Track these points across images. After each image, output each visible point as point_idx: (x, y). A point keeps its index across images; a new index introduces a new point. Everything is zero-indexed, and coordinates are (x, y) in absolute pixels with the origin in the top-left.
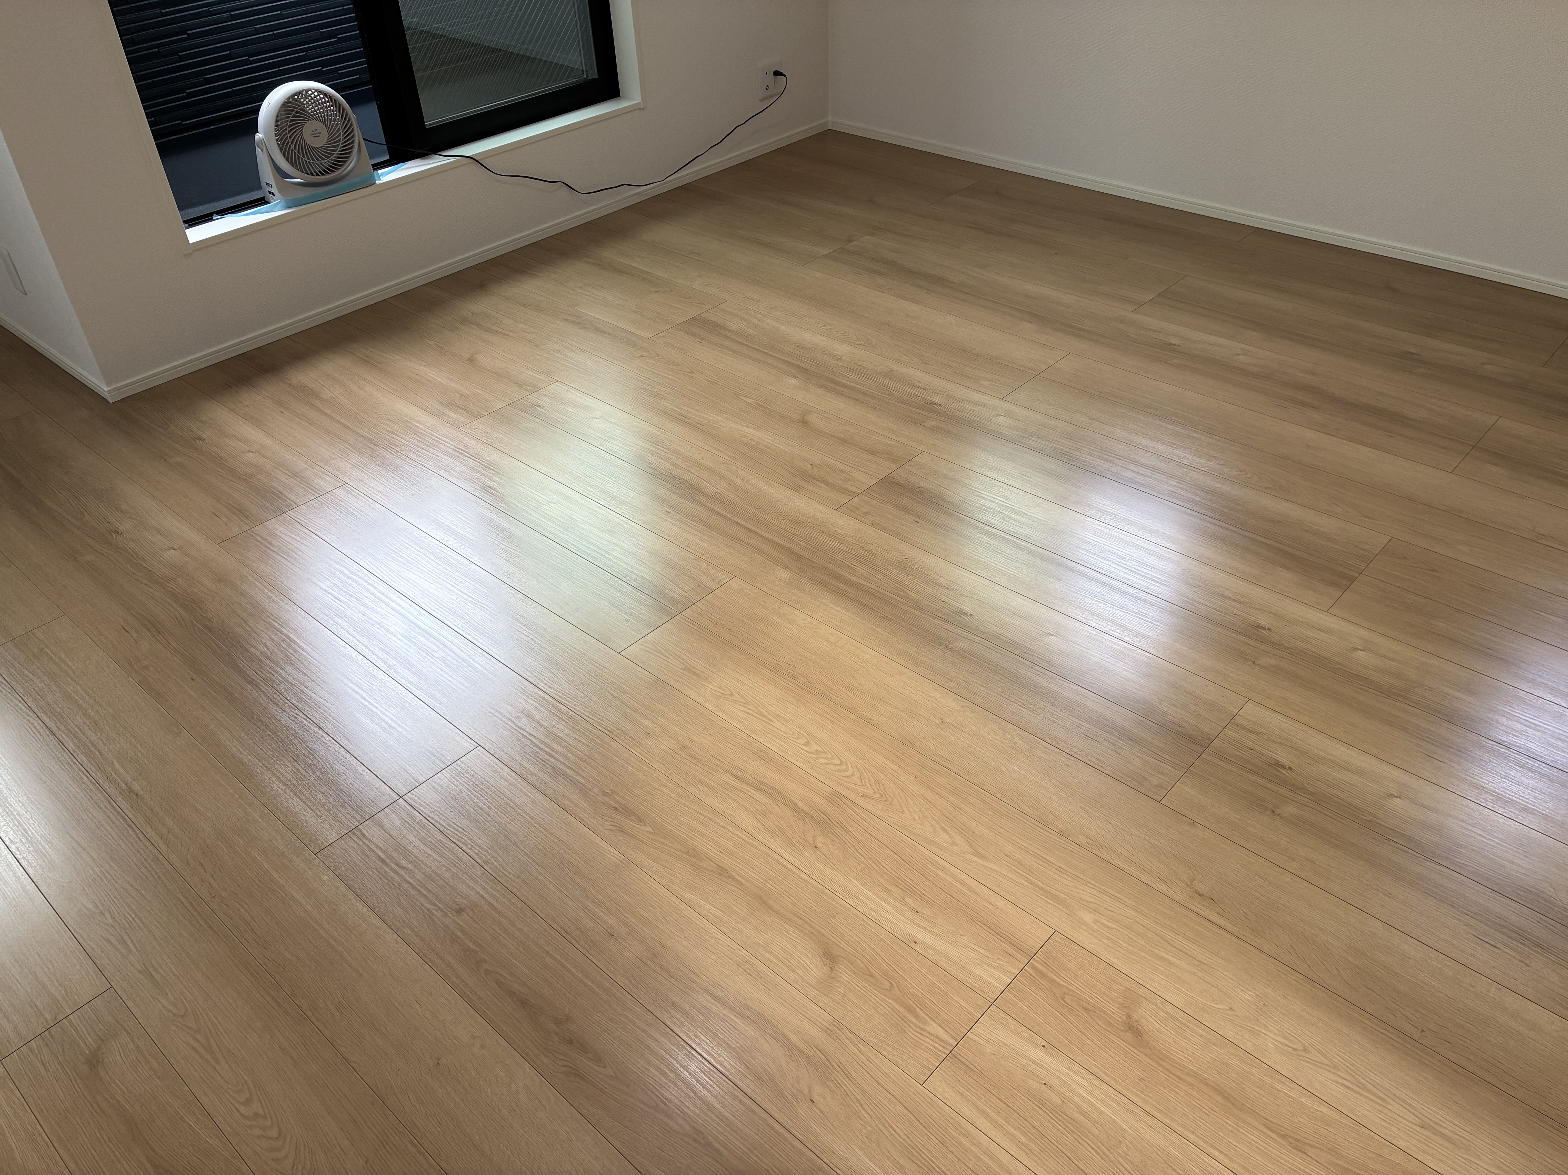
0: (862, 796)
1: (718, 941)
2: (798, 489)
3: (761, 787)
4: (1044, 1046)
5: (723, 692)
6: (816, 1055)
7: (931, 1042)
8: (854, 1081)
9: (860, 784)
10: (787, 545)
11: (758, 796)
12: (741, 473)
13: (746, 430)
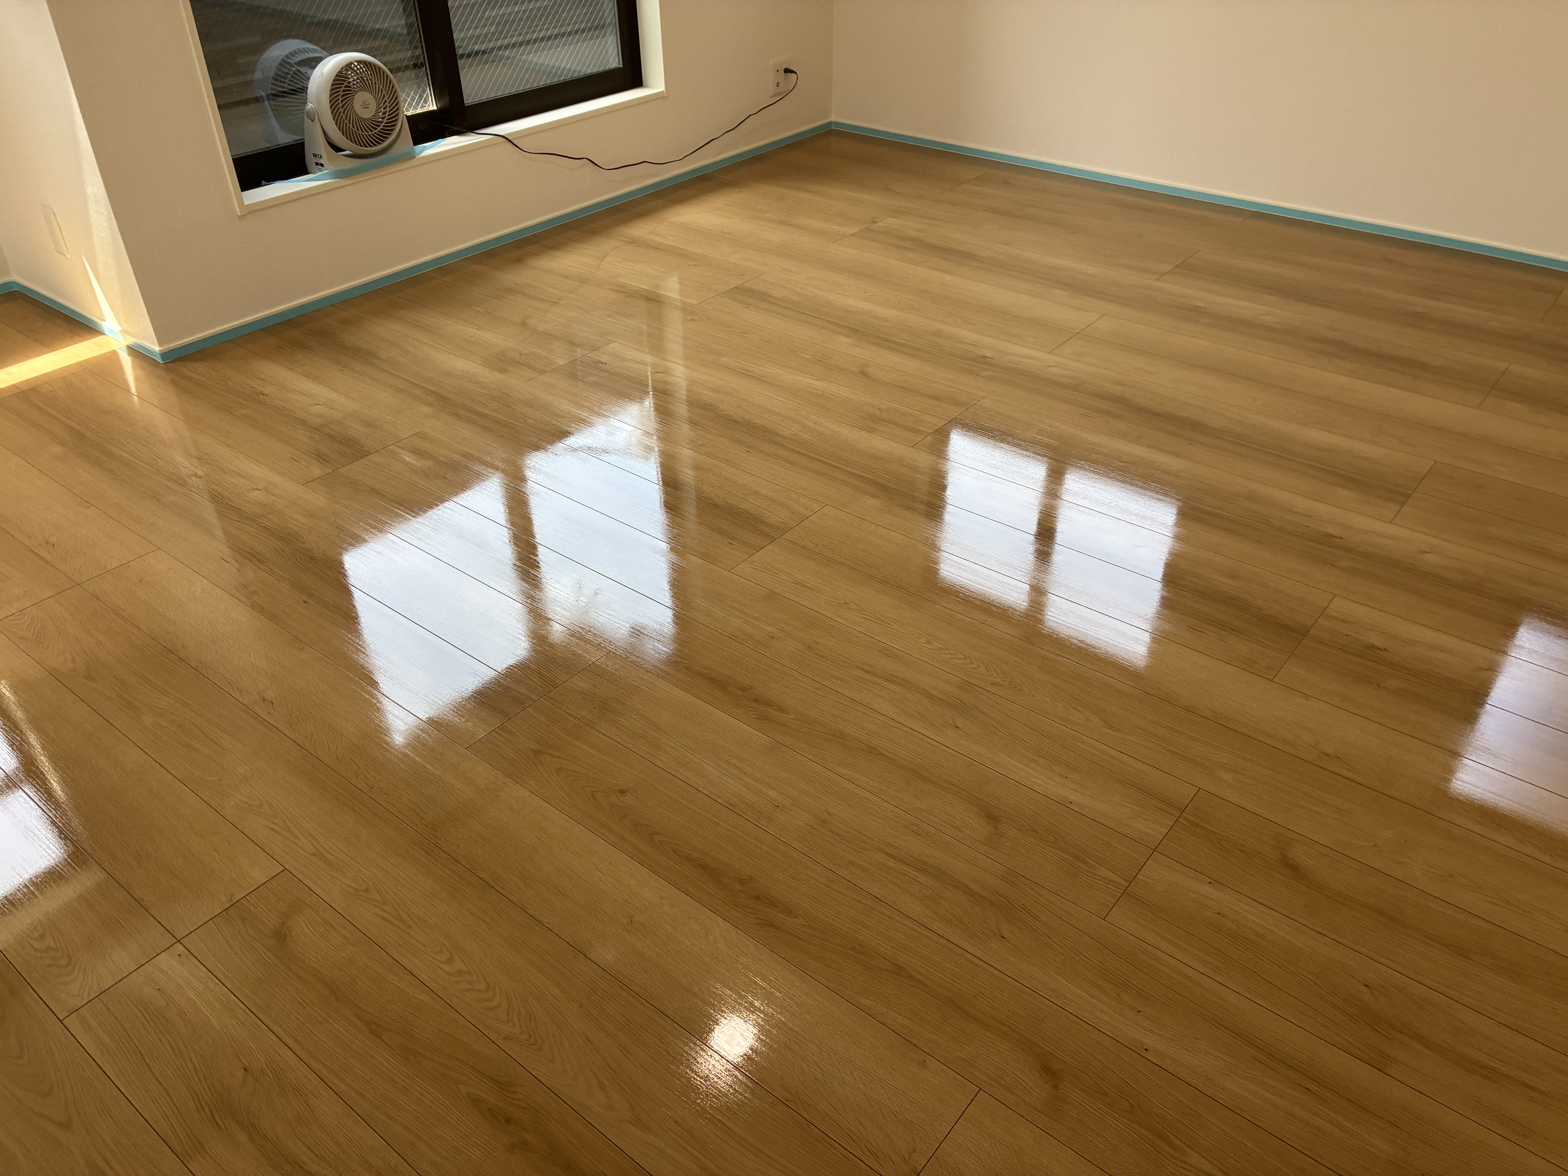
0: (991, 684)
1: (881, 808)
2: (871, 430)
3: (891, 679)
4: (1210, 883)
5: (838, 602)
6: (997, 899)
7: (1105, 884)
8: (1038, 919)
9: (987, 674)
10: (871, 477)
11: (891, 686)
12: (814, 417)
13: (810, 381)
